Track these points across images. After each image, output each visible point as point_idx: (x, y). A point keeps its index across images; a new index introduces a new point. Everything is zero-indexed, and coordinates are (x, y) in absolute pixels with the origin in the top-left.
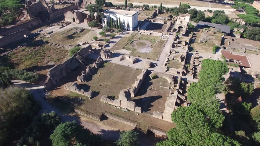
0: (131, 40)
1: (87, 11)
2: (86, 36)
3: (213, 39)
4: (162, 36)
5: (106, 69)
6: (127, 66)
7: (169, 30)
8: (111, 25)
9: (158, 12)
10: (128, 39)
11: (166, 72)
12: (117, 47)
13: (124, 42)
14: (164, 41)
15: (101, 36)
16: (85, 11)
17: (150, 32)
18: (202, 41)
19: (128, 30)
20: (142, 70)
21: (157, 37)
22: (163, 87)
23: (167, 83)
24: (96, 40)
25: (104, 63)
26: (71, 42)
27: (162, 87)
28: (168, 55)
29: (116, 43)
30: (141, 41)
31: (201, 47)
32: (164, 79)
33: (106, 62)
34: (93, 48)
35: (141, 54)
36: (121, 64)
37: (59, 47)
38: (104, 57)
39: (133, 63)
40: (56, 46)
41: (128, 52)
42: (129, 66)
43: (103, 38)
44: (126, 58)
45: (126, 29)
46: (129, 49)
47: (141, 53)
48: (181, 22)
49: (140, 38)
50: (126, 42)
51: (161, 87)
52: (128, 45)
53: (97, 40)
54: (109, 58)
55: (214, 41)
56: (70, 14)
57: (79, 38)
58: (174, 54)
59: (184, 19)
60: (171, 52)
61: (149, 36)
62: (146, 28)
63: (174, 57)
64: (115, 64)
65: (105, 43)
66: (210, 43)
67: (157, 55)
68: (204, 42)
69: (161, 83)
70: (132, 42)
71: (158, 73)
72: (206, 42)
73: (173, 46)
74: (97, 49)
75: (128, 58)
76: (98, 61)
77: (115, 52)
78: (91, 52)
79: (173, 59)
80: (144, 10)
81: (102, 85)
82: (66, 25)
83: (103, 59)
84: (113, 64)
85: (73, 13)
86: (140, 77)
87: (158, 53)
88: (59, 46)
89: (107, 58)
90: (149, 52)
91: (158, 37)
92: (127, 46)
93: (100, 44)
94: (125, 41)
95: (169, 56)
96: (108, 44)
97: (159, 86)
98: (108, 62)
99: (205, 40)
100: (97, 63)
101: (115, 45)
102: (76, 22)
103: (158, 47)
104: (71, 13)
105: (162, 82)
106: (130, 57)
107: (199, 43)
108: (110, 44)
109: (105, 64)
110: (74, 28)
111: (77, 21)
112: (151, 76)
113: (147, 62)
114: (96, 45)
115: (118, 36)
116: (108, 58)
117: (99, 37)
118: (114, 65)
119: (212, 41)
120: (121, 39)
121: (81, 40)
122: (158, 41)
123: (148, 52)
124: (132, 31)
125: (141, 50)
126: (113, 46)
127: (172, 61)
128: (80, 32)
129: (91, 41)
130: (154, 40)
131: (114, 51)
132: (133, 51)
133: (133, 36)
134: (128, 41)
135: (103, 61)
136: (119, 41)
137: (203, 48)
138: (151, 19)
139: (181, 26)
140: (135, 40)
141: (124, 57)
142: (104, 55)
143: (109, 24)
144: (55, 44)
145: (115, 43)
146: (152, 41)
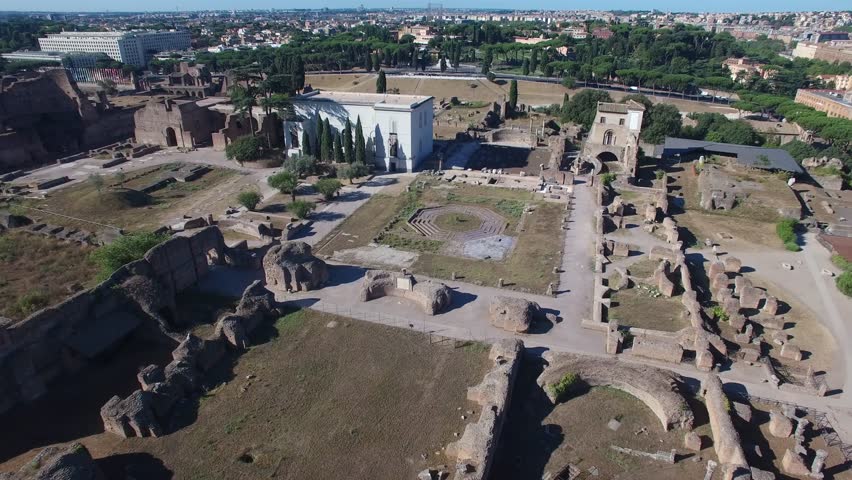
0: (412, 207)
1: (227, 103)
2: (209, 194)
3: (760, 192)
4: (543, 187)
5: (290, 347)
6: (405, 331)
7: (565, 164)
8: (323, 147)
9: (502, 111)
10: (396, 201)
11: (619, 351)
12: (349, 237)
13: (377, 215)
14: (558, 207)
15: (277, 191)
16: (221, 103)
17: (487, 175)
18: (717, 204)
19: (394, 169)
20: (487, 348)
21: (522, 192)
22: (637, 453)
23: (647, 422)
24: (252, 208)
25: (276, 317)
26: (135, 219)
27: (628, 451)
28: (598, 267)
29: (342, 219)
30: (457, 209)
31: (723, 226)
32: (621, 395)
33: (290, 308)
34: (231, 243)
35: (466, 268)
36: (368, 319)
37: (67, 242)
38: (282, 285)
39: (435, 313)
40: (58, 236)
41: (403, 257)
42: (416, 328)
43: (287, 200)
44: (393, 285)
45: (387, 165)
46: (406, 244)
47: (467, 263)
48: (609, 134)
49: (451, 199)
50: (389, 213)
51: (627, 456)
52: (400, 229)
53: (258, 206)
54: (309, 289)
55: (769, 202)
56: (157, 113)
57: (175, 201)
58: (621, 257)
59: (622, 122)
60: (607, 252)
61: (487, 188)
62: (469, 162)
63: (629, 273)
64: (339, 319)
65: (293, 220)
66: (754, 209)
67: (548, 268)
68: (727, 206)
69: (613, 425)
70: (415, 216)
71: (582, 363)
72: (735, 204)
73: (608, 227)
74: (251, 245)
75: (403, 283)
76: (246, 306)
77: (337, 259)
78: (220, 261)
79: (631, 284)
80: (449, 108)
81: (256, 457)
82: (135, 156)
83: (271, 295)
84: (328, 317)
85: (169, 110)
86: (491, 392)
87: (546, 257)
88: (73, 237)
89: (295, 288)
90: (505, 255)
91: (524, 190)
92: (398, 231)
93: (267, 224)
94: (382, 211)
95: (604, 270)
96: (305, 222)
97: (606, 445)
98: (298, 309)
99: (730, 199)
100: (240, 320)
101: (340, 226)
102: (180, 144)
103: (539, 231)
104: (162, 109)
105: (618, 419)
106: (414, 282)
107: (704, 211)
108: (317, 226)
109: (282, 319)
110: (167, 166)
111: (185, 141)
112: (547, 382)
113: (507, 301)
114: (246, 230)
115: (353, 193)
116: (300, 289)
117: (269, 195)
118: (331, 324)
119: (760, 202)
120: (368, 203)
121: (183, 211)
122: (534, 207)
123: (497, 254)
124: (414, 170)
125: (463, 246)
126: (330, 230)
127: (628, 292)
128: (188, 179)
129: (229, 213)
130: (512, 203)
131: (336, 253)
132: (426, 252)
133: (417, 191)
134: (399, 209)
135: (274, 304)
136: (358, 210)
137: (733, 231)
138: (482, 130)
139: (607, 150)
140: (428, 204)
141: (386, 280)
142: (282, 274)
143: (312, 147)
144: (55, 227)
145: (338, 222)
146: (507, 207)
